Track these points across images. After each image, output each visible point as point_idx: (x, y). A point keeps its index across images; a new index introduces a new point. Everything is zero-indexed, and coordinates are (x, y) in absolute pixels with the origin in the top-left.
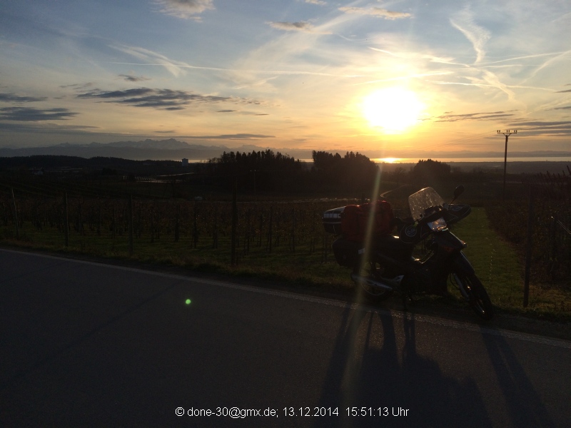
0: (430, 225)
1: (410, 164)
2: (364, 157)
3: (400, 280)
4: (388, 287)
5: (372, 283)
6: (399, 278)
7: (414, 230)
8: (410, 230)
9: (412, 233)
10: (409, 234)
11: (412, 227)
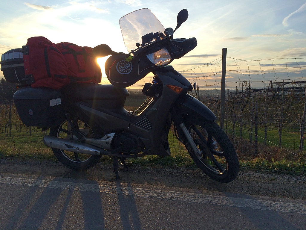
0: (150, 57)
3: (110, 139)
4: (95, 151)
5: (72, 147)
6: (108, 137)
7: (129, 66)
8: (123, 66)
9: (126, 69)
10: (122, 70)
11: (127, 62)
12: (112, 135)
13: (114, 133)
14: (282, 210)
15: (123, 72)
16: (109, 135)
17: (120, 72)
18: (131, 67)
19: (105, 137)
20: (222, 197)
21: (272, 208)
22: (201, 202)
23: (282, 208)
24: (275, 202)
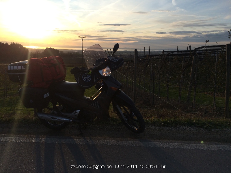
0: (100, 72)
1: (42, 49)
2: (20, 45)
3: (78, 113)
4: (69, 120)
5: (55, 119)
6: (76, 112)
7: (89, 76)
8: (86, 77)
9: (88, 79)
10: (86, 79)
11: (88, 74)
12: (78, 111)
13: (79, 110)
14: (164, 147)
15: (86, 80)
16: (77, 111)
17: (85, 80)
18: (90, 77)
19: (74, 112)
20: (138, 142)
21: (160, 146)
22: (128, 145)
23: (164, 146)
24: (161, 143)
